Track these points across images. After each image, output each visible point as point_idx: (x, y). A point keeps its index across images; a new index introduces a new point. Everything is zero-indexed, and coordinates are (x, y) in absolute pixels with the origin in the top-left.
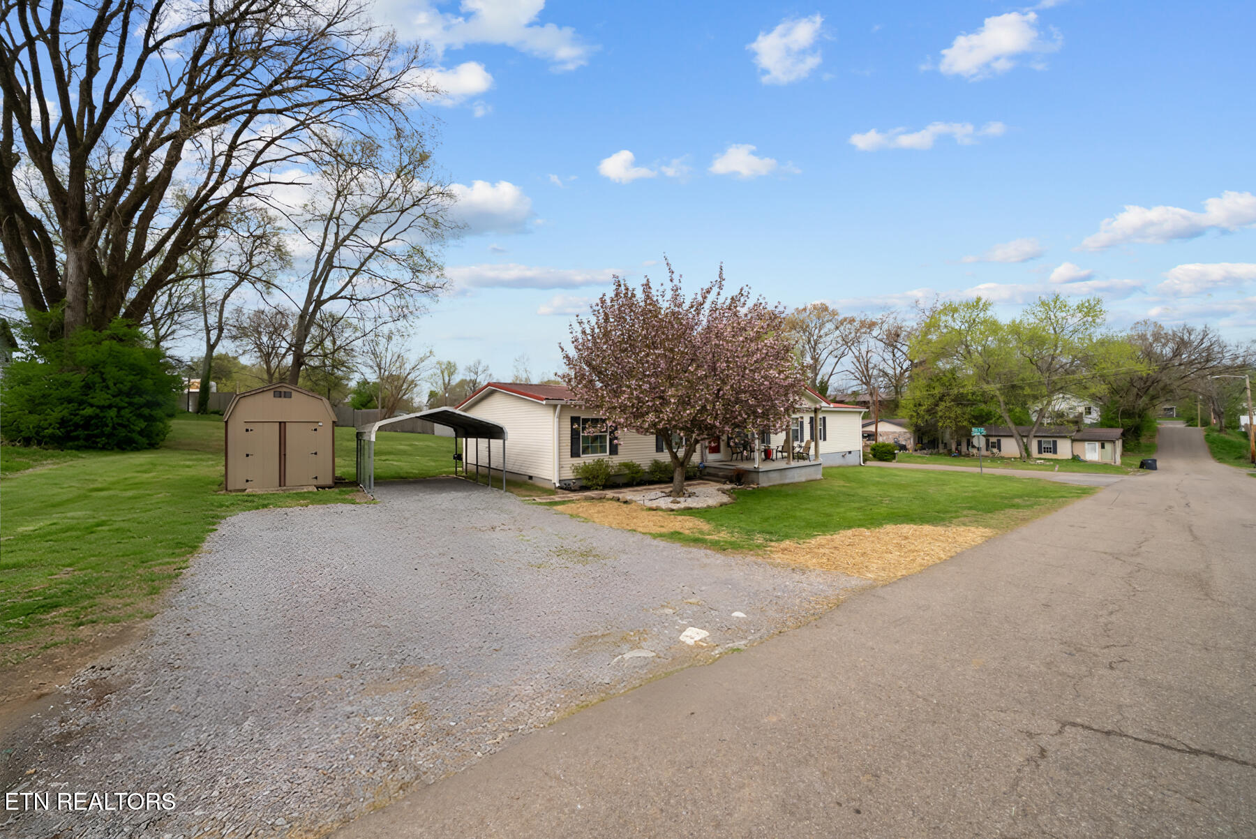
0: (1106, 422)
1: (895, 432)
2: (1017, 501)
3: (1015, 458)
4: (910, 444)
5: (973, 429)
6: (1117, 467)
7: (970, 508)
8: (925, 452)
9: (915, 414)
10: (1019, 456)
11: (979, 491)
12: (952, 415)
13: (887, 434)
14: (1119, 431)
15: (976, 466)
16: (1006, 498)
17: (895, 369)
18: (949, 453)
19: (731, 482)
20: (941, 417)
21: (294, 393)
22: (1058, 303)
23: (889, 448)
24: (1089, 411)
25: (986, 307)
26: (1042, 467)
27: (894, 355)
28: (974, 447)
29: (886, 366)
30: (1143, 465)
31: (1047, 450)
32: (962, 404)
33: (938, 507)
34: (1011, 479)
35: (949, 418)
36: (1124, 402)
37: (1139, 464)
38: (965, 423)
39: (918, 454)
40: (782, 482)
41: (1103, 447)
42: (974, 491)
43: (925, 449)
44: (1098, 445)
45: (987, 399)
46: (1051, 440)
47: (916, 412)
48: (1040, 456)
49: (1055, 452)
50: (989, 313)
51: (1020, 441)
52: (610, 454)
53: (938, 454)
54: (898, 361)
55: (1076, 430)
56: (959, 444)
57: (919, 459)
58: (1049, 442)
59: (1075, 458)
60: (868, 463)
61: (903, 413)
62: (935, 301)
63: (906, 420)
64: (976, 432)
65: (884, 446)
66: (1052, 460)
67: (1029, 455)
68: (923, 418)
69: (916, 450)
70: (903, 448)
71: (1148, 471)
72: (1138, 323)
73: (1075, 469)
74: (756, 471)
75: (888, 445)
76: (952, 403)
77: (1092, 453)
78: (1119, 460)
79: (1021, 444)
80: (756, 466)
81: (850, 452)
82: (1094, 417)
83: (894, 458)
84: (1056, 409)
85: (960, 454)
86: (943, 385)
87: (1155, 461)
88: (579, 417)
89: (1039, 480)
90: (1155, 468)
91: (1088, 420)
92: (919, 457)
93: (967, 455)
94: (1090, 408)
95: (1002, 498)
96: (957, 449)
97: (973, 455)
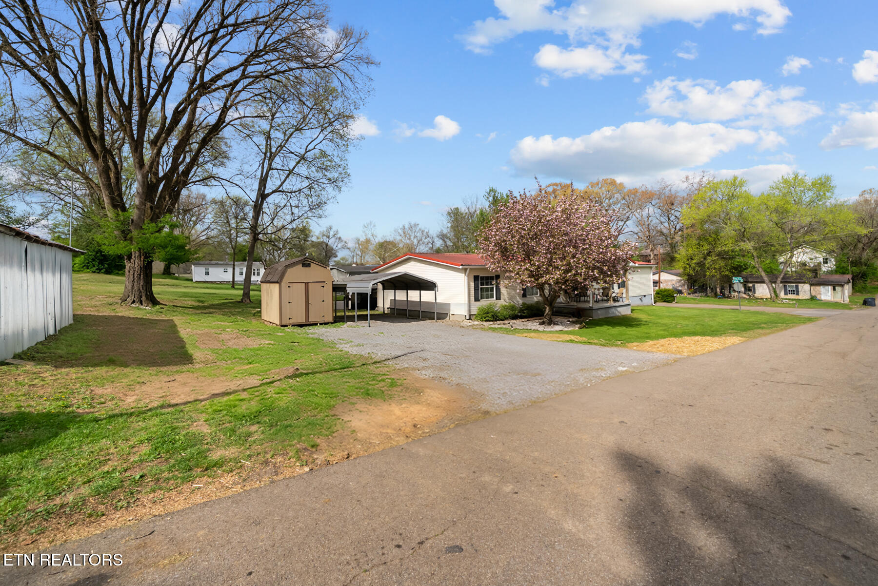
0: (840, 270)
1: (672, 280)
2: (763, 325)
3: (766, 299)
4: (685, 289)
5: (734, 278)
6: (846, 305)
7: (733, 329)
8: (696, 294)
9: (688, 266)
10: (770, 297)
11: (739, 320)
12: (717, 267)
13: (666, 281)
14: (849, 276)
15: (736, 305)
16: (756, 324)
17: (670, 229)
18: (716, 295)
19: (574, 316)
20: (708, 268)
21: (311, 264)
22: (797, 181)
23: (670, 292)
24: (826, 261)
25: (742, 184)
26: (787, 305)
27: (669, 219)
28: (734, 291)
29: (662, 227)
30: (866, 303)
31: (792, 292)
32: (724, 258)
33: (712, 329)
34: (761, 313)
35: (715, 269)
36: (854, 255)
37: (862, 302)
38: (727, 273)
39: (692, 296)
40: (606, 316)
41: (834, 289)
42: (735, 321)
43: (696, 293)
44: (830, 288)
45: (743, 253)
46: (794, 284)
47: (689, 264)
48: (786, 297)
49: (798, 294)
50: (744, 189)
51: (770, 286)
52: (497, 299)
53: (707, 296)
54: (672, 223)
55: (814, 276)
56: (722, 288)
57: (692, 301)
58: (793, 286)
59: (813, 298)
60: (658, 304)
61: (679, 267)
62: (701, 177)
63: (681, 270)
64: (735, 280)
65: (665, 290)
66: (795, 300)
67: (777, 296)
68: (694, 270)
69: (689, 294)
70: (680, 292)
71: (869, 307)
72: (865, 191)
73: (812, 306)
74: (591, 309)
75: (669, 290)
76: (717, 257)
77: (826, 294)
78: (847, 300)
79: (771, 288)
80: (591, 305)
81: (645, 296)
82: (831, 265)
83: (674, 300)
84: (799, 260)
85: (724, 296)
86: (710, 243)
87: (874, 299)
88: (478, 276)
89: (781, 314)
90: (874, 305)
91: (824, 268)
92: (692, 299)
93: (729, 297)
94: (827, 259)
95: (753, 324)
96: (721, 292)
97: (734, 297)
